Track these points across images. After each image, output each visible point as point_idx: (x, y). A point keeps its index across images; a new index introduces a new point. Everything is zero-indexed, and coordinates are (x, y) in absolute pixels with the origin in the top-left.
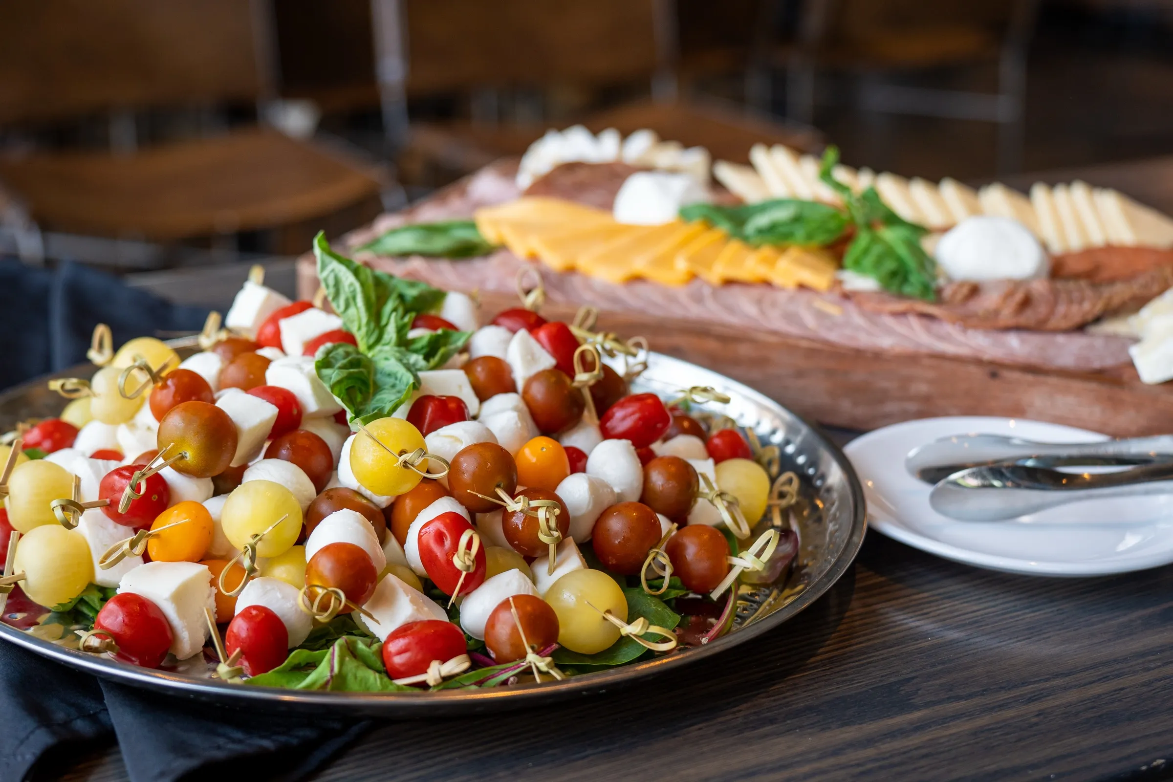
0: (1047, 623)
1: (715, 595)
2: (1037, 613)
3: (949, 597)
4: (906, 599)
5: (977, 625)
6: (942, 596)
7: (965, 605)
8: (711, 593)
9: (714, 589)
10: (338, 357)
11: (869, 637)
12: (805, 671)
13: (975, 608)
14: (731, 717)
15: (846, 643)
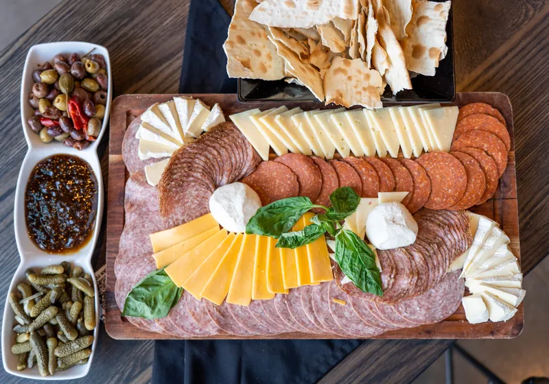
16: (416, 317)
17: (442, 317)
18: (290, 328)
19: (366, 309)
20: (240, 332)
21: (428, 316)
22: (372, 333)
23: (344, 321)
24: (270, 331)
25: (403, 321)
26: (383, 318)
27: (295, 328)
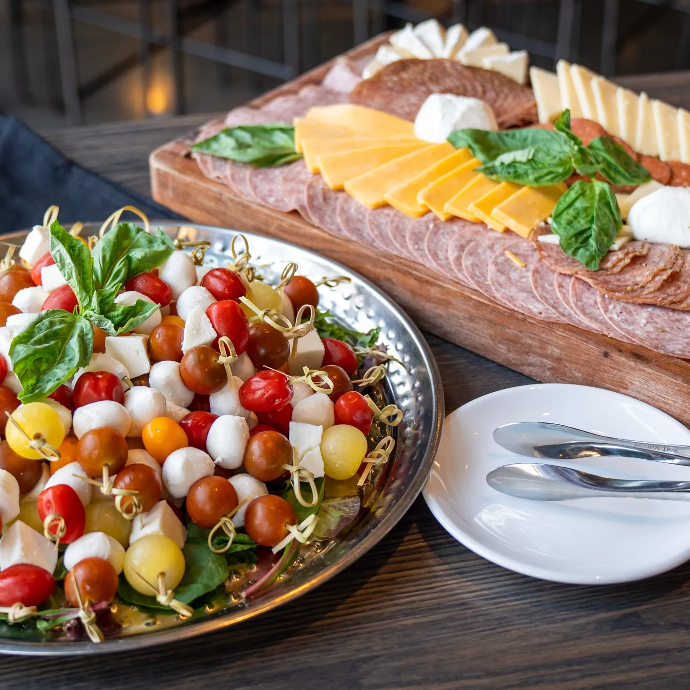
0: (519, 615)
1: (275, 550)
2: (518, 602)
3: (460, 573)
4: (427, 570)
5: (463, 607)
6: (457, 571)
7: (469, 583)
8: (273, 548)
9: (276, 545)
10: (43, 327)
11: (373, 606)
12: (303, 634)
13: (474, 588)
14: (222, 673)
15: (352, 610)
16: (630, 328)
17: (678, 352)
18: (410, 252)
19: (551, 285)
20: (330, 226)
21: (653, 336)
22: (535, 311)
23: (502, 279)
24: (375, 244)
25: (602, 322)
26: (573, 305)
27: (417, 256)
